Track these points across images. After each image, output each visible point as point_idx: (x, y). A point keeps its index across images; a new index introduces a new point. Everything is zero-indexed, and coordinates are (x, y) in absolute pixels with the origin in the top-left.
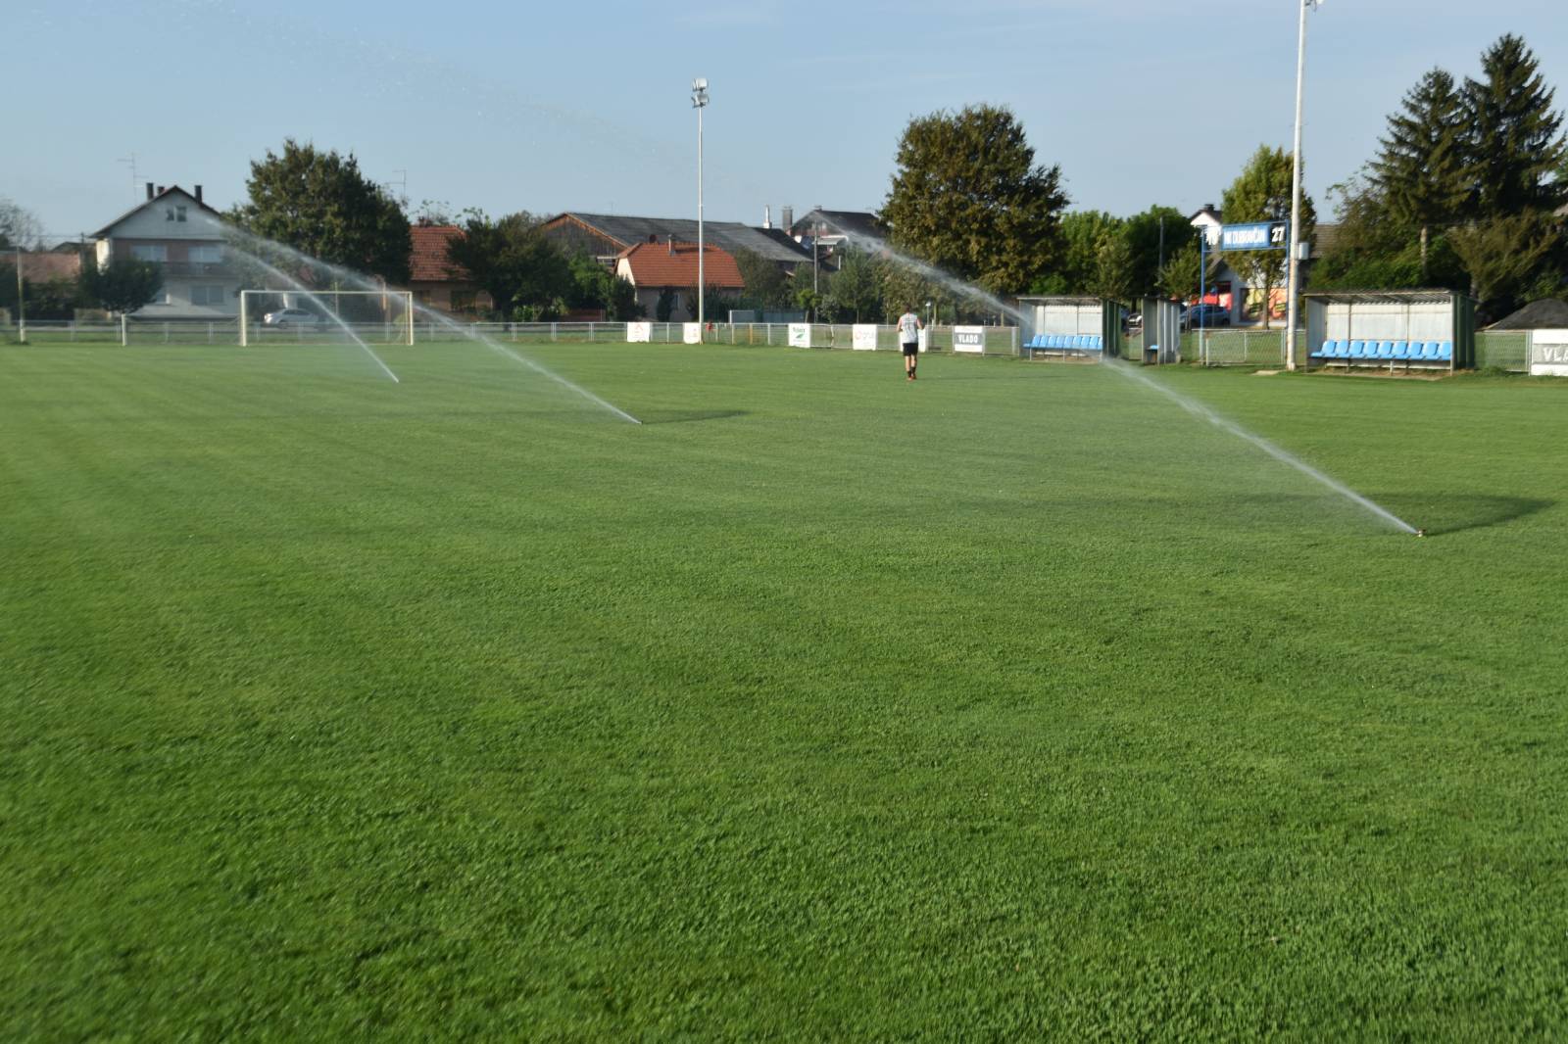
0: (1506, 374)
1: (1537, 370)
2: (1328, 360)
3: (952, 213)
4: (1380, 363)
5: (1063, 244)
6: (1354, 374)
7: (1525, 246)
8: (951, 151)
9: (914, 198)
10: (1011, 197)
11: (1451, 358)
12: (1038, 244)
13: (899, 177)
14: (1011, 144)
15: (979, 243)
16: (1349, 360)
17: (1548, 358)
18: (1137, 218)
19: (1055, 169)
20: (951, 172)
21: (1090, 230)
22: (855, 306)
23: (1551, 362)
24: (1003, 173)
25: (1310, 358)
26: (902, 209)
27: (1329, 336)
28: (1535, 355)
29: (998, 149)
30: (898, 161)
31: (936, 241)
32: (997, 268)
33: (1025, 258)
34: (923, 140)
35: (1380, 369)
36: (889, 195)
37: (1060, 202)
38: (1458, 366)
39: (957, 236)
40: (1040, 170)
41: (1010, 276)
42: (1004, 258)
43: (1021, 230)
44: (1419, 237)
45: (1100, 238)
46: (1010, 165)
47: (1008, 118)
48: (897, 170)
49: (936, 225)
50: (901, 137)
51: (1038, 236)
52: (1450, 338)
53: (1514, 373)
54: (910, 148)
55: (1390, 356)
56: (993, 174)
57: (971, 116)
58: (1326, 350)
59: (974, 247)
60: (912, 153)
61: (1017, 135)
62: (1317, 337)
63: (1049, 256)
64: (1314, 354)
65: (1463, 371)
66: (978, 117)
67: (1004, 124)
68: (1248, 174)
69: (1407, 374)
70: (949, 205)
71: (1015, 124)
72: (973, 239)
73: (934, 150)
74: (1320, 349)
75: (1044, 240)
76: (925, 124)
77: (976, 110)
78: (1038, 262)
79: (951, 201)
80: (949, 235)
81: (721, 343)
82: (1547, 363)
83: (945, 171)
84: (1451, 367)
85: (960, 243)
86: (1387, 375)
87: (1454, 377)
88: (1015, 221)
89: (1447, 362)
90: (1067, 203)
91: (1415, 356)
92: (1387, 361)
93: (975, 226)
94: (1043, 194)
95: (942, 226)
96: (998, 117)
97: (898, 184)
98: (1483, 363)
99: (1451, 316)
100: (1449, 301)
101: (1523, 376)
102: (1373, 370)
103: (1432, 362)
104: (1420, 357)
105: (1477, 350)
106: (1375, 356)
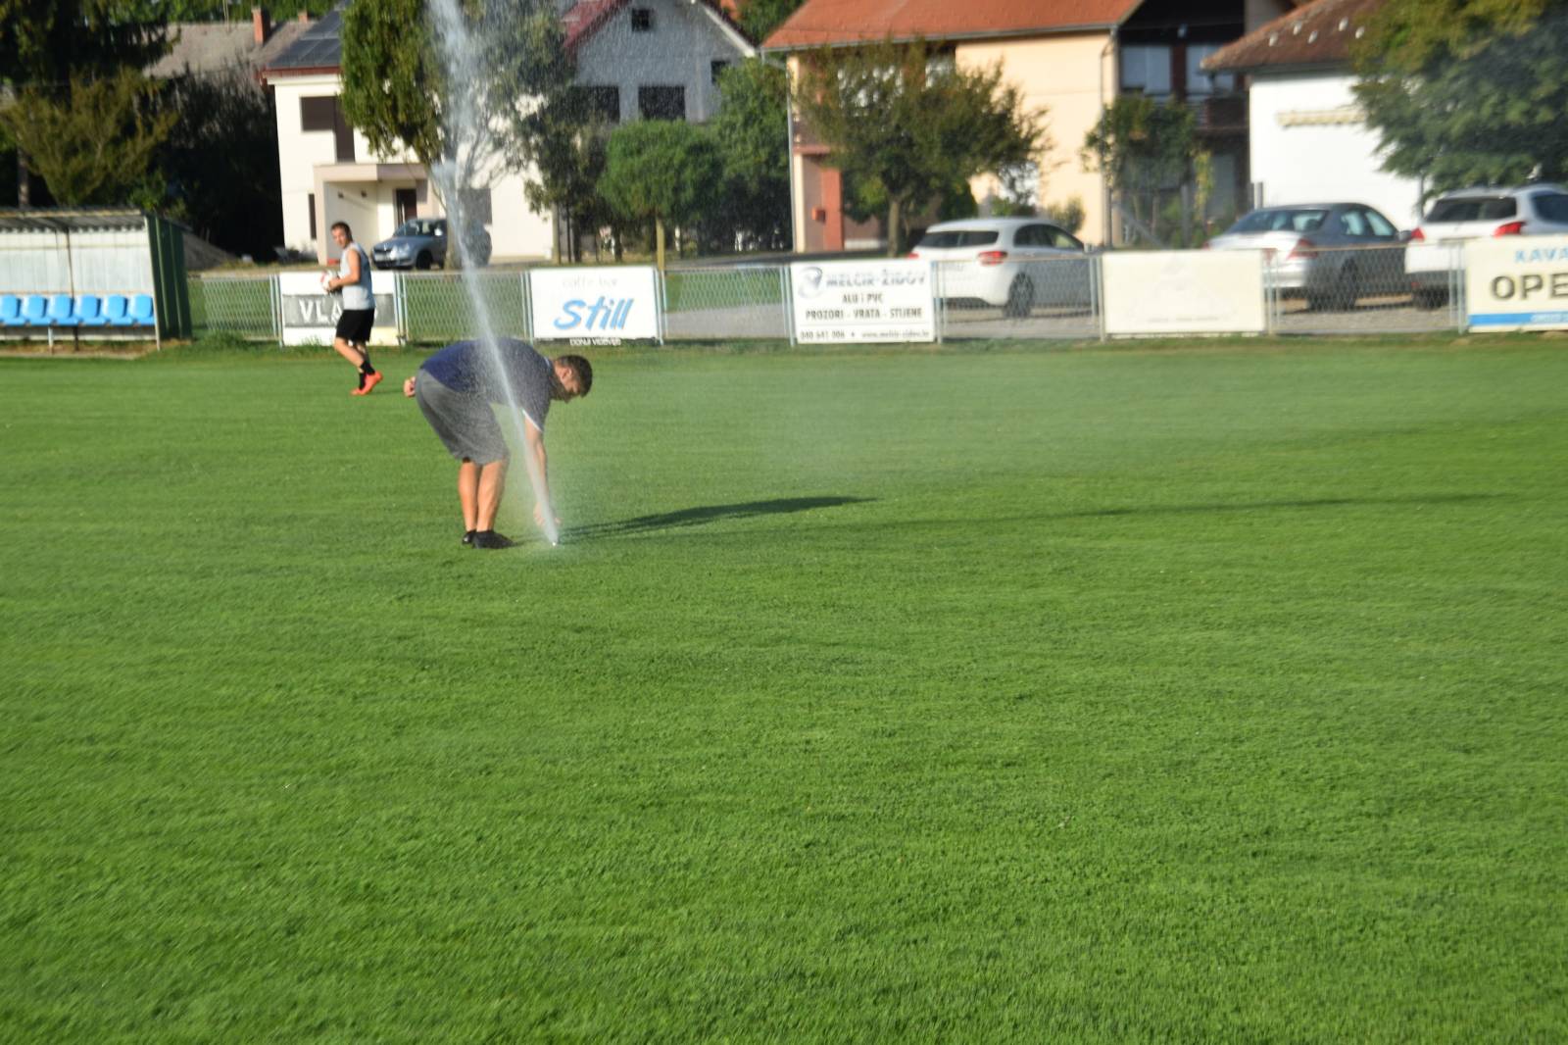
0: (245, 345)
1: (292, 337)
4: (25, 334)
7: (128, 130)
11: (155, 320)
17: (306, 317)
23: (314, 324)
28: (288, 313)
35: (26, 342)
38: (166, 335)
52: (151, 292)
53: (255, 344)
55: (47, 321)
65: (174, 343)
69: (77, 349)
82: (307, 326)
84: (157, 337)
86: (40, 352)
87: (165, 354)
89: (149, 329)
91: (90, 320)
92: (41, 329)
98: (204, 327)
99: (146, 252)
100: (139, 227)
101: (273, 347)
102: (13, 345)
103: (122, 329)
104: (100, 321)
105: (193, 303)
106: (20, 321)
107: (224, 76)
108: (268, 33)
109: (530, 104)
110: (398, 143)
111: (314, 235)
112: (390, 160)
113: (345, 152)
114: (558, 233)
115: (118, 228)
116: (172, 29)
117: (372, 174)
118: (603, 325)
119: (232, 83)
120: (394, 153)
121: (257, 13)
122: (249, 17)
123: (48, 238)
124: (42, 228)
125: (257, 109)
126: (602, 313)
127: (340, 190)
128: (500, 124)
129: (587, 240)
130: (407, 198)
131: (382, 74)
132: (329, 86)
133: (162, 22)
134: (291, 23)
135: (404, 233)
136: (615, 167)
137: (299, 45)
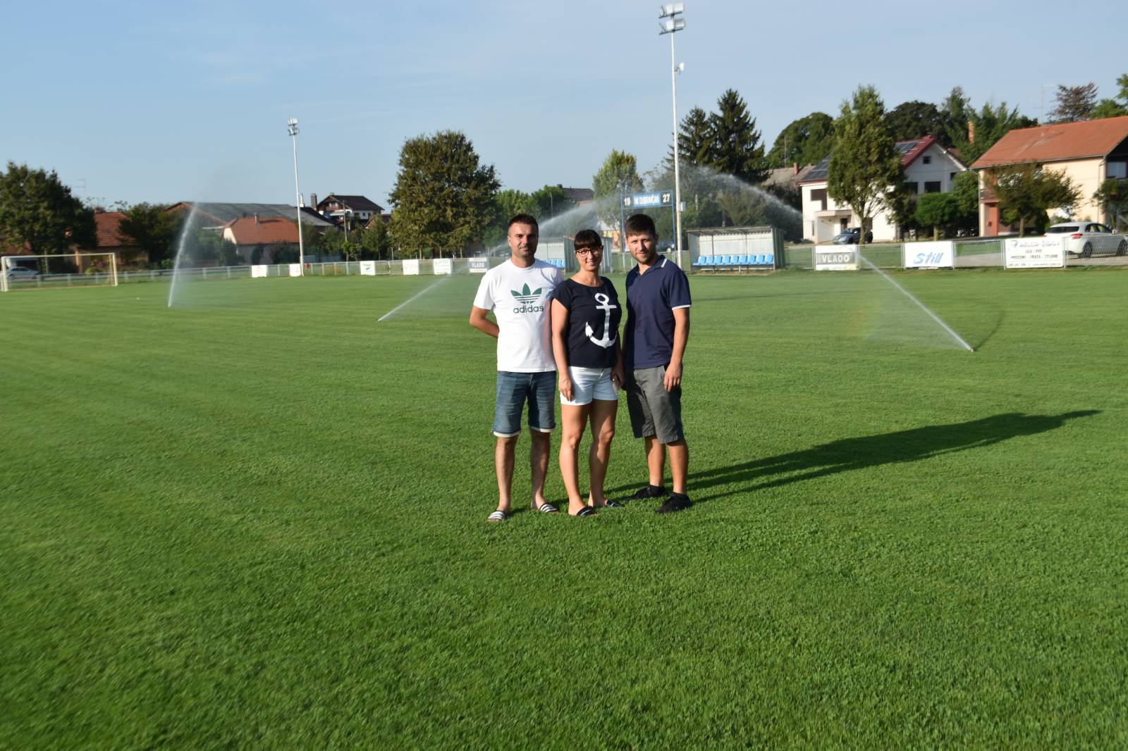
0: (803, 271)
1: (819, 268)
2: (700, 267)
3: (435, 193)
4: (732, 268)
5: (500, 209)
6: (717, 274)
8: (431, 159)
9: (411, 185)
10: (469, 183)
11: (773, 262)
12: (486, 211)
13: (402, 174)
14: (466, 152)
15: (452, 211)
16: (714, 267)
17: (824, 261)
18: (537, 193)
19: (492, 167)
20: (433, 170)
21: (511, 200)
22: (377, 250)
23: (826, 263)
24: (462, 170)
25: (692, 266)
26: (405, 192)
27: (701, 253)
28: (818, 260)
29: (459, 156)
30: (400, 164)
31: (426, 211)
32: (462, 225)
33: (480, 218)
34: (415, 152)
35: (732, 270)
36: (395, 184)
37: (496, 185)
38: (777, 267)
39: (438, 207)
40: (483, 168)
41: (471, 229)
42: (468, 219)
43: (476, 202)
44: (694, 201)
45: (517, 205)
46: (467, 165)
47: (463, 138)
48: (400, 169)
49: (426, 201)
50: (401, 150)
51: (486, 205)
52: (772, 253)
53: (806, 270)
54: (407, 156)
55: (738, 263)
56: (457, 170)
57: (441, 137)
58: (701, 262)
59: (449, 213)
60: (408, 159)
61: (469, 148)
62: (695, 256)
63: (494, 217)
64: (694, 264)
65: (779, 270)
66: (446, 137)
67: (461, 141)
68: (607, 166)
69: (749, 273)
70: (432, 189)
71: (467, 141)
72: (449, 209)
73: (422, 157)
74: (697, 261)
75: (490, 208)
76: (414, 142)
77: (444, 134)
78: (487, 220)
79: (433, 188)
80: (433, 207)
81: (316, 275)
82: (824, 264)
83: (429, 169)
84: (774, 268)
85: (440, 211)
86: (736, 274)
87: (776, 273)
88: (473, 197)
89: (771, 265)
90: (500, 186)
91: (752, 263)
92: (737, 266)
93: (449, 201)
94: (486, 180)
95: (430, 201)
96: (457, 137)
97: (400, 178)
98: (789, 264)
99: (772, 240)
100: (769, 231)
101: (812, 271)
102: (728, 271)
103: (762, 266)
104: (756, 263)
105: (786, 257)
106: (730, 264)
107: (786, 184)
108: (799, 171)
109: (891, 189)
110: (845, 203)
111: (813, 234)
112: (842, 209)
113: (824, 207)
114: (897, 232)
115: (762, 232)
116: (770, 171)
117: (833, 214)
118: (932, 262)
119: (788, 187)
120: (844, 206)
121: (795, 164)
122: (793, 166)
123: (740, 236)
124: (738, 233)
125: (795, 195)
126: (931, 258)
127: (823, 219)
128: (880, 195)
129: (906, 234)
130: (845, 221)
131: (841, 180)
132: (823, 185)
133: (767, 168)
134: (806, 167)
135: (844, 232)
136: (920, 210)
137: (811, 173)
